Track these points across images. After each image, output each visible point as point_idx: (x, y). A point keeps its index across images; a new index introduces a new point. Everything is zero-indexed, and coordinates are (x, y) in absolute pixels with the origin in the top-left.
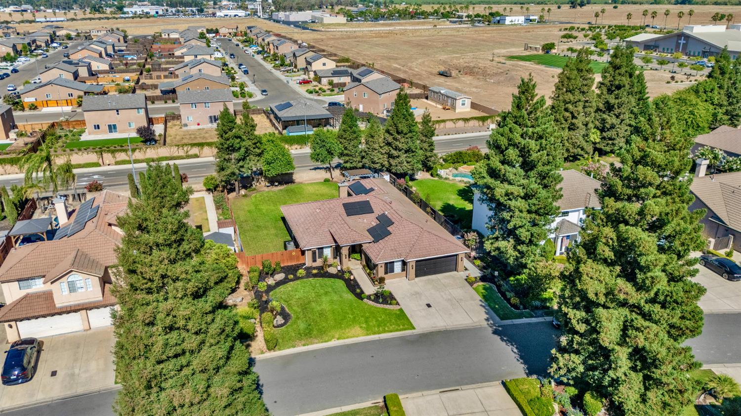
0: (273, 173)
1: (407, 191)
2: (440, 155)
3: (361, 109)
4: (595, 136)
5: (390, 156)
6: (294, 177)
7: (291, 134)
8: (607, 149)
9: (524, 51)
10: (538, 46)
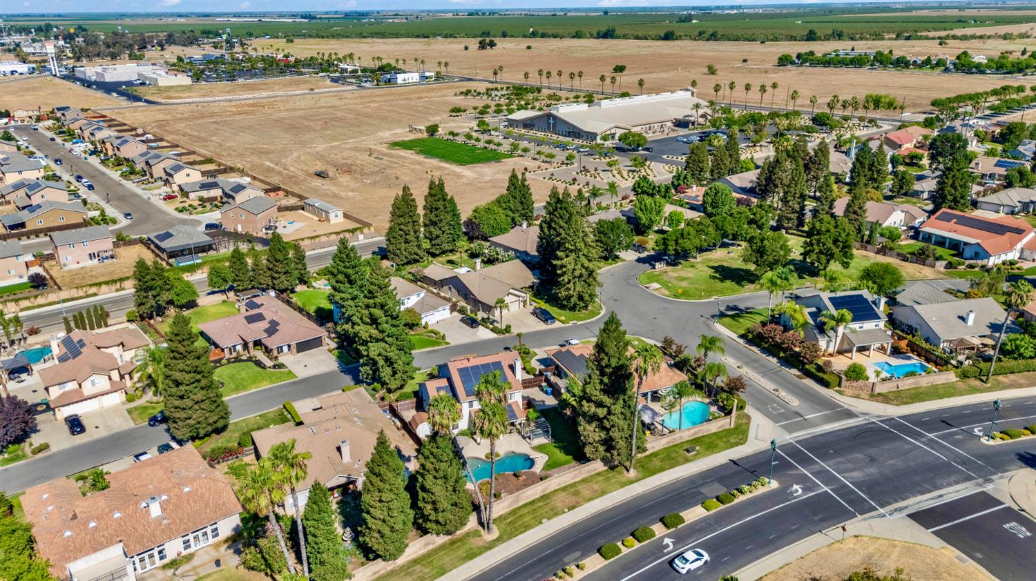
0: (184, 301)
1: (289, 303)
2: (312, 271)
3: (240, 229)
4: (426, 245)
5: (273, 278)
6: (198, 301)
7: (181, 265)
8: (438, 252)
9: (409, 134)
10: (423, 128)
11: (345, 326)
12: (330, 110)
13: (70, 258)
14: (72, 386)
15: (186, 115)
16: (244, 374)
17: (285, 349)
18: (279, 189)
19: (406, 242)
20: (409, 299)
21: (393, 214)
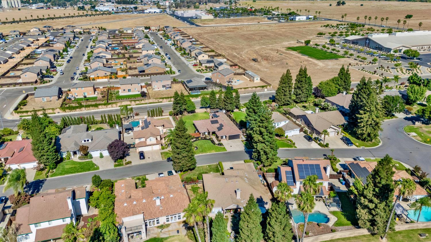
0: (190, 110)
1: (230, 117)
2: (242, 104)
3: (218, 81)
4: (294, 97)
5: (225, 105)
6: (195, 111)
7: (193, 94)
8: (299, 101)
9: (297, 44)
10: (303, 41)
11: (250, 132)
12: (264, 32)
13: (156, 86)
14: (143, 140)
15: (209, 31)
16: (206, 146)
17: (224, 137)
18: (236, 65)
19: (285, 95)
20: (281, 123)
21: (281, 82)
